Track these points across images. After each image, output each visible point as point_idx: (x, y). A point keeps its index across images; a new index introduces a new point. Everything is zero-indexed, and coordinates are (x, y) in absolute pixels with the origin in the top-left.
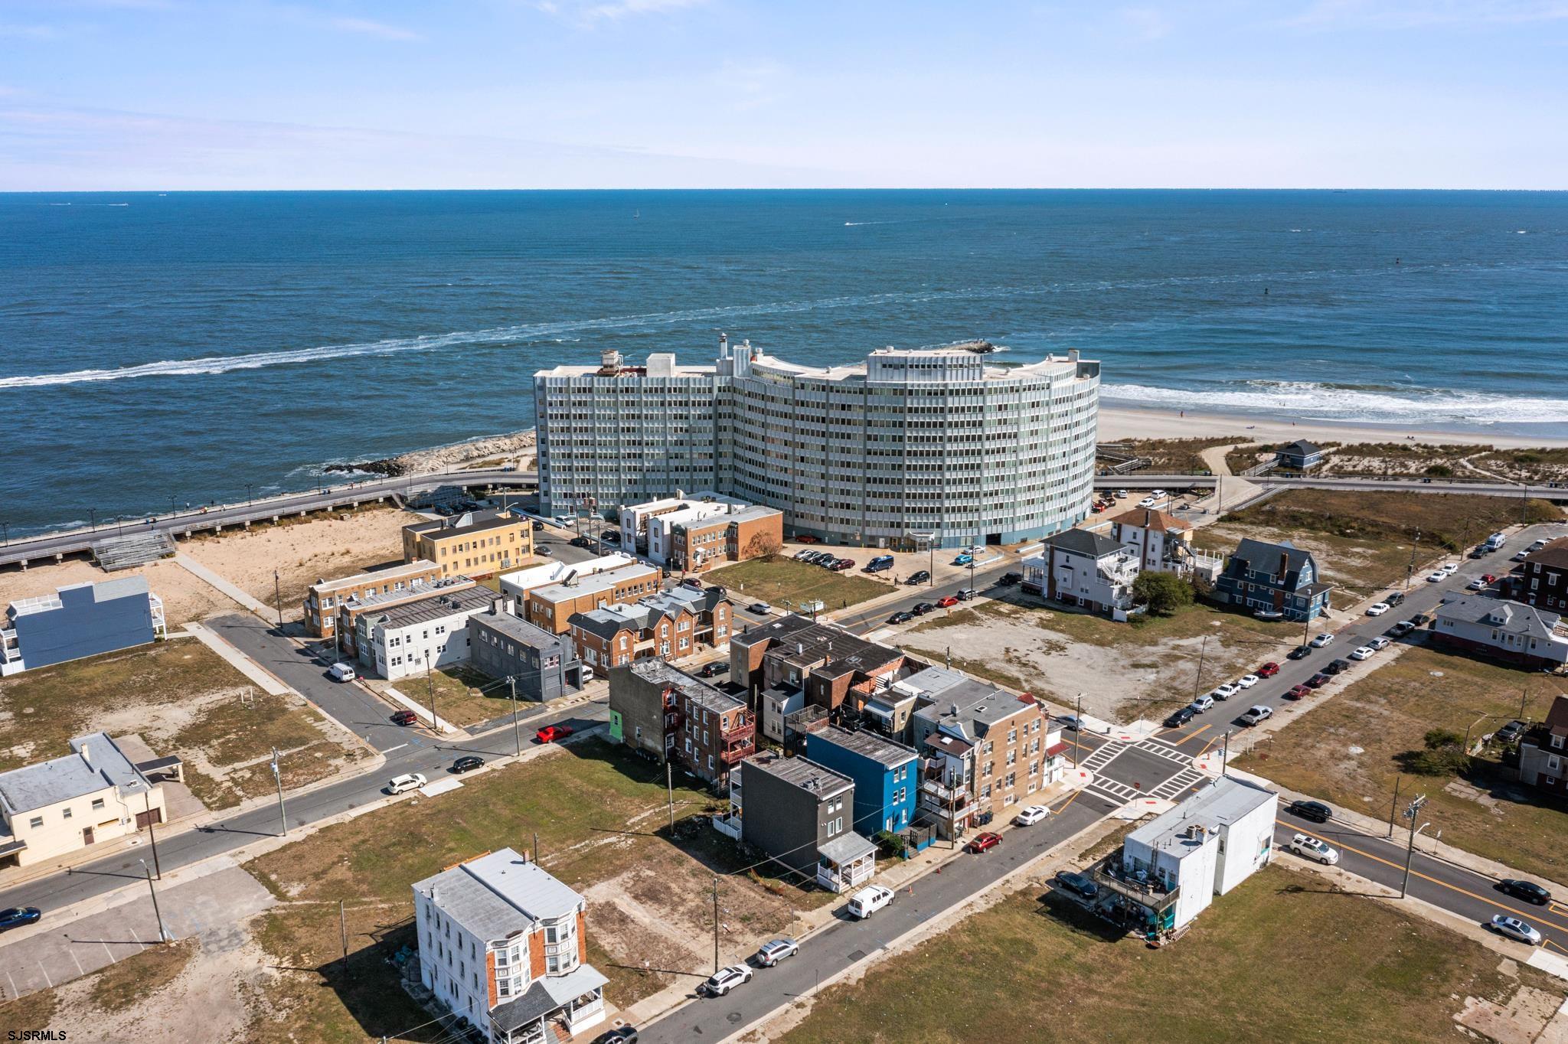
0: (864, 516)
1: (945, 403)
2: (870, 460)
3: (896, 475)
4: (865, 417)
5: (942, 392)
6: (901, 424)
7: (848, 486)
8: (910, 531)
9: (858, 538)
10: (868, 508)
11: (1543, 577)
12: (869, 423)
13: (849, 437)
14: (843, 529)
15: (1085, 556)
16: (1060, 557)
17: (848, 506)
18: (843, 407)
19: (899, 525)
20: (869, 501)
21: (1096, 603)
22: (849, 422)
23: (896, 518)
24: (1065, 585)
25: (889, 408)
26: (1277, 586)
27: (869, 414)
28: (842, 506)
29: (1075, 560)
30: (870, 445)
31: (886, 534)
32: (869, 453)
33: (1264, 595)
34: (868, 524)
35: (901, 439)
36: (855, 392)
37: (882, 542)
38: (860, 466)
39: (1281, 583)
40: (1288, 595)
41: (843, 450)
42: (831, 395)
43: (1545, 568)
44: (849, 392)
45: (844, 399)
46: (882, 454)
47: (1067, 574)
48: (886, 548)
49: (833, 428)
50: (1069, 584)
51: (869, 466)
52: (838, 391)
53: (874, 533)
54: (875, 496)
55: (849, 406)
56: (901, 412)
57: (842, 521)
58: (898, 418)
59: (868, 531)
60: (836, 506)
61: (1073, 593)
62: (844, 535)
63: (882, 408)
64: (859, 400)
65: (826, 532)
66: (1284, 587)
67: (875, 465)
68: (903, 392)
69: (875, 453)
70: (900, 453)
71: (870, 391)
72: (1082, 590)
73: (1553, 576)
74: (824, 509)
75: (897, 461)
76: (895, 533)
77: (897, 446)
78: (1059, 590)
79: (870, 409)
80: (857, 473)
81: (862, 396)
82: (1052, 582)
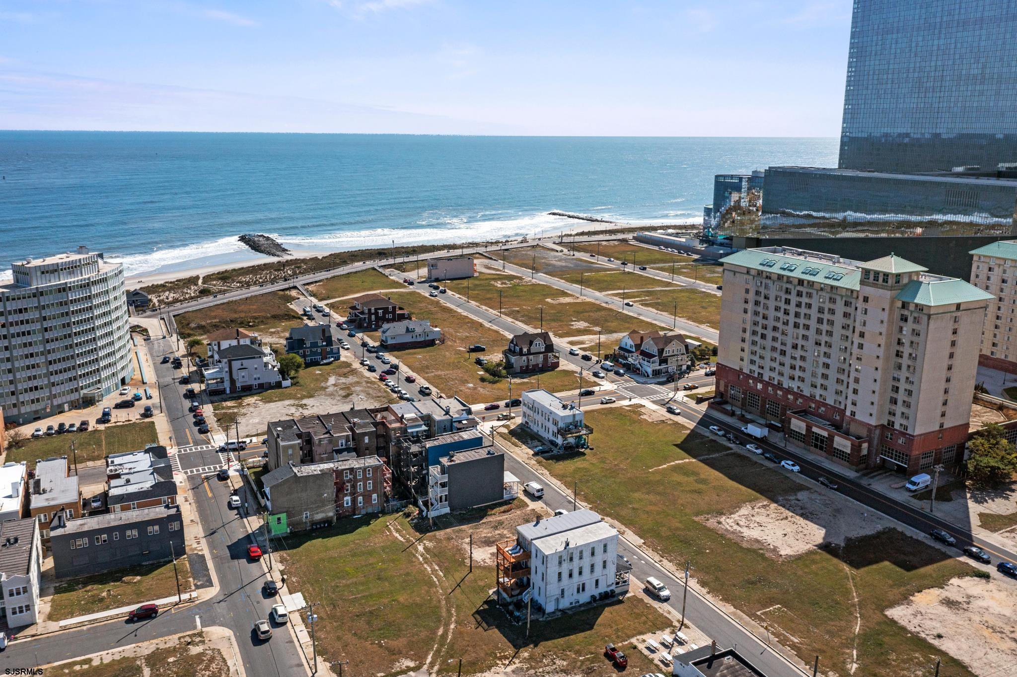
0: (51, 392)
1: (90, 292)
2: (49, 346)
3: (69, 353)
4: (40, 314)
5: (88, 284)
6: (67, 314)
7: (33, 372)
8: (85, 391)
9: (48, 410)
10: (53, 384)
11: (376, 313)
12: (45, 319)
13: (29, 333)
14: (34, 407)
15: (254, 358)
16: (236, 365)
17: (36, 388)
18: (20, 311)
19: (76, 390)
20: (53, 379)
21: (266, 383)
22: (27, 322)
23: (73, 385)
24: (244, 380)
25: (57, 303)
26: (323, 346)
27: (43, 312)
28: (31, 389)
29: (246, 363)
30: (47, 335)
31: (69, 399)
32: (48, 342)
33: (316, 353)
34: (55, 396)
35: (69, 325)
36: (29, 297)
37: (66, 407)
38: (42, 353)
39: (324, 343)
40: (328, 349)
41: (25, 345)
42: (8, 303)
43: (376, 309)
44: (24, 298)
45: (20, 305)
46: (57, 340)
47: (243, 373)
48: (70, 410)
49: (13, 330)
50: (246, 379)
51: (49, 352)
52: (13, 299)
53: (60, 402)
54: (56, 373)
55: (26, 309)
56: (66, 304)
57: (33, 402)
58: (64, 309)
59: (56, 402)
60: (26, 390)
61: (249, 383)
62: (36, 412)
63: (53, 304)
64: (34, 302)
65: (20, 415)
66: (327, 345)
67: (54, 349)
68: (63, 289)
69: (52, 341)
70: (70, 336)
71: (42, 294)
72: (255, 379)
73: (380, 311)
74: (14, 397)
75: (68, 342)
76: (74, 396)
77: (67, 331)
78: (238, 385)
79: (44, 307)
80: (40, 360)
81: (36, 299)
82: (233, 381)
